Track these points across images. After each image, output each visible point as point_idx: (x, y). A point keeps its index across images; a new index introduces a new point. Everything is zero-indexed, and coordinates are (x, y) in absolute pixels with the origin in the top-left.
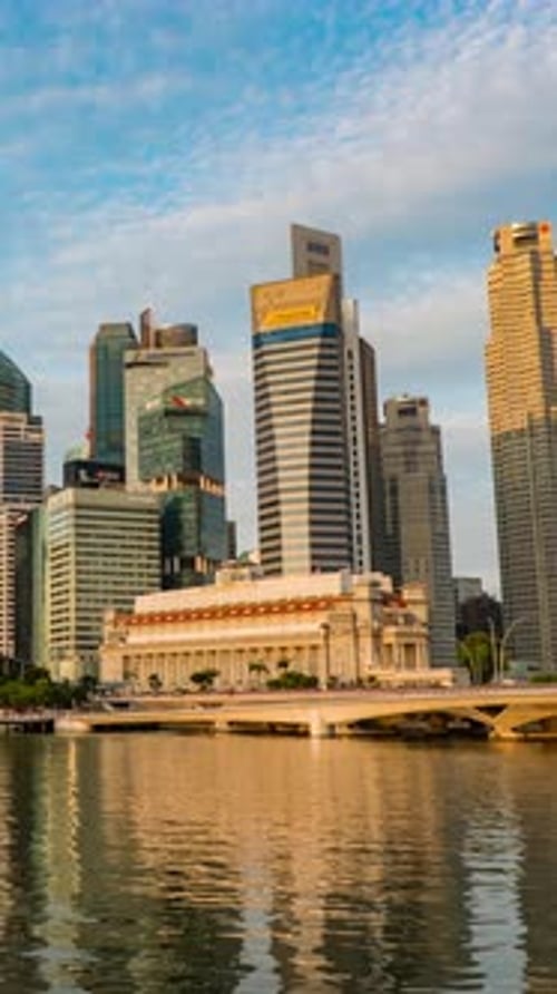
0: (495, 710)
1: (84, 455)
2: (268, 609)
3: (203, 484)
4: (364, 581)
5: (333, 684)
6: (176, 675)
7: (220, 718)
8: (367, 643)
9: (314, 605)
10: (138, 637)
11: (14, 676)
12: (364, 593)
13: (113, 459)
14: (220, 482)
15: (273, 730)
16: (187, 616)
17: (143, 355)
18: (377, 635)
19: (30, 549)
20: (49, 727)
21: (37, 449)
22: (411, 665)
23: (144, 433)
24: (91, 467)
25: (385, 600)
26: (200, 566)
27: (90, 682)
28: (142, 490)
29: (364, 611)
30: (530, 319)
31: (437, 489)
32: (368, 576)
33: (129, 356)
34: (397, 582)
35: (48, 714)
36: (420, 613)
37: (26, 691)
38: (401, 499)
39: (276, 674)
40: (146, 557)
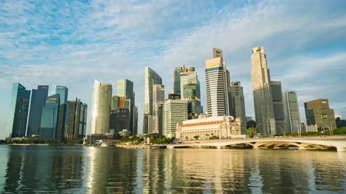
0: (254, 143)
1: (173, 93)
2: (209, 123)
3: (196, 99)
4: (228, 118)
5: (222, 138)
6: (191, 136)
7: (200, 145)
8: (229, 130)
9: (218, 122)
10: (184, 129)
11: (158, 137)
12: (228, 120)
13: (178, 94)
14: (199, 98)
15: (210, 147)
16: (193, 125)
17: (184, 73)
18: (231, 128)
19: (162, 112)
20: (165, 147)
21: (163, 92)
22: (238, 134)
23: (185, 89)
24: (174, 95)
25: (232, 121)
26: (196, 115)
27: (174, 138)
28: (184, 100)
29: (228, 123)
30: (260, 66)
31: (242, 99)
32: (229, 116)
33: (181, 73)
34: (235, 118)
35: (165, 145)
36: (239, 124)
37: (161, 140)
38: (236, 101)
39: (211, 136)
40: (185, 113)
